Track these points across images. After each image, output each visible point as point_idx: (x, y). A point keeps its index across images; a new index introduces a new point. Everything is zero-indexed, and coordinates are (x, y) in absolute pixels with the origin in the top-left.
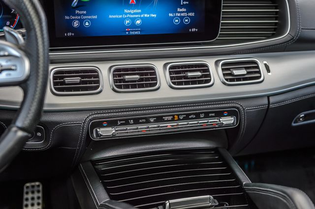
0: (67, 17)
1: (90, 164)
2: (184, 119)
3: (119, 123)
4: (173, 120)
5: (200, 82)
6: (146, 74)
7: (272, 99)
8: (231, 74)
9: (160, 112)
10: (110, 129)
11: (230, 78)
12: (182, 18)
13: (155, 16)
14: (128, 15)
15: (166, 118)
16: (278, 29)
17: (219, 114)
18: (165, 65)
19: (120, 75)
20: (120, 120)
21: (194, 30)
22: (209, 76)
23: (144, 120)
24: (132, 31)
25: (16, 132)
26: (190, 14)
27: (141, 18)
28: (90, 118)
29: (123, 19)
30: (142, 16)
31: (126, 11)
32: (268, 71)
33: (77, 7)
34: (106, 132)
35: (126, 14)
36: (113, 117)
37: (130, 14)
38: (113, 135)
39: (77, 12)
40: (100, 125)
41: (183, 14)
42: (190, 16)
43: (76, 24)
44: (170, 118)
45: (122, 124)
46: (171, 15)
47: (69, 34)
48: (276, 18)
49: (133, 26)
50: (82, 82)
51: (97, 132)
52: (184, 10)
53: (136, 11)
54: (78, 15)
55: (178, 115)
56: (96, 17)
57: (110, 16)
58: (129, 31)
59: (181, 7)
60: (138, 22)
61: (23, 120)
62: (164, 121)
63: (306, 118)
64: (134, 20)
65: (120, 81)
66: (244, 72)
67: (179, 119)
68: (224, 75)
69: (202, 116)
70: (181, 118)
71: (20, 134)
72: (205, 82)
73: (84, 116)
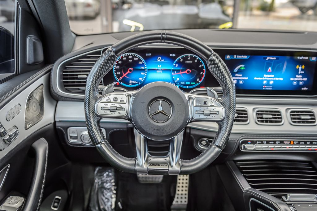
1: (233, 162)
2: (297, 144)
3: (258, 143)
4: (290, 144)
5: (308, 122)
6: (275, 115)
9: (282, 138)
10: (252, 145)
12: (298, 81)
13: (282, 79)
14: (266, 78)
15: (286, 142)
18: (287, 110)
19: (259, 114)
20: (259, 141)
21: (305, 89)
22: (314, 119)
23: (273, 143)
24: (267, 87)
25: (215, 148)
26: (304, 79)
27: (273, 80)
28: (241, 138)
29: (263, 80)
30: (274, 79)
31: (265, 76)
33: (237, 73)
34: (250, 147)
35: (265, 77)
36: (253, 138)
37: (267, 77)
38: (254, 149)
39: (237, 75)
40: (246, 142)
41: (299, 79)
42: (303, 81)
43: (235, 82)
44: (288, 143)
45: (259, 143)
46: (292, 79)
49: (268, 84)
50: (238, 117)
51: (244, 146)
52: (301, 76)
53: (271, 76)
54: (237, 77)
55: (294, 141)
56: (247, 78)
57: (255, 78)
58: (265, 88)
59: (299, 75)
60: (271, 82)
61: (220, 141)
62: (284, 144)
64: (268, 81)
65: (259, 118)
67: (294, 144)
69: (308, 143)
70: (295, 143)
72: (311, 122)
73: (238, 137)
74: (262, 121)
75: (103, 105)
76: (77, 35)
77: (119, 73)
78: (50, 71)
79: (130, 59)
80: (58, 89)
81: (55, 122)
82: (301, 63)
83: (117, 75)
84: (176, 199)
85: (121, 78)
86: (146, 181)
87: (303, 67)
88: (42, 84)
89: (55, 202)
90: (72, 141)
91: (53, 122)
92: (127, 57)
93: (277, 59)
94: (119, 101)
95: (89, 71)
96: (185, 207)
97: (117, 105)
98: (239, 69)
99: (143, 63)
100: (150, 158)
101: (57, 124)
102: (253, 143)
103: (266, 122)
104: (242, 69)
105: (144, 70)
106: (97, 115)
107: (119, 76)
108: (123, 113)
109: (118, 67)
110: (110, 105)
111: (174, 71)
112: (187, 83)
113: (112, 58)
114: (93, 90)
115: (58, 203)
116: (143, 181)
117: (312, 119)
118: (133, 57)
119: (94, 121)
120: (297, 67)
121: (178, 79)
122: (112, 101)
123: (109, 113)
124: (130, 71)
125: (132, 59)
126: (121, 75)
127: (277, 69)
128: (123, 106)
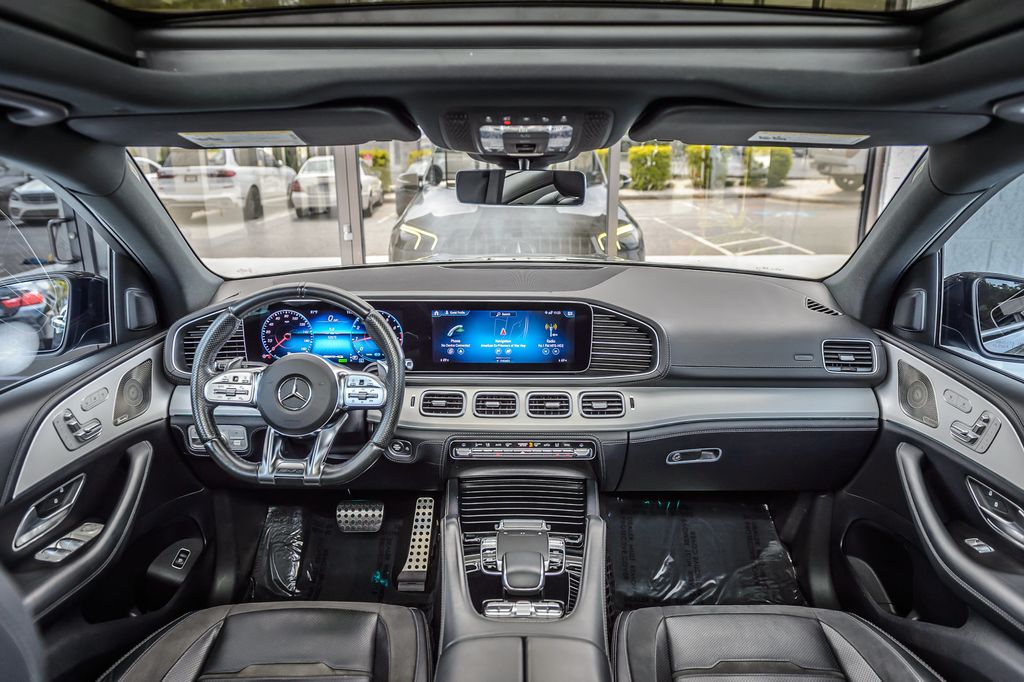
0: (443, 345)
1: (456, 481)
2: (539, 447)
3: (476, 445)
4: (528, 446)
5: (556, 413)
6: (505, 402)
7: (632, 435)
8: (591, 407)
9: (515, 438)
10: (467, 449)
11: (589, 411)
12: (551, 349)
13: (524, 346)
14: (499, 345)
15: (521, 445)
16: (651, 364)
17: (575, 445)
18: (526, 394)
19: (483, 401)
20: (478, 443)
21: (563, 360)
22: (568, 407)
23: (500, 445)
24: (502, 359)
26: (559, 346)
27: (511, 348)
28: (451, 438)
29: (494, 349)
30: (512, 346)
31: (497, 341)
32: (632, 405)
33: (452, 337)
34: (463, 452)
35: (497, 344)
36: (470, 438)
37: (500, 343)
38: (470, 456)
39: (452, 341)
40: (459, 445)
41: (552, 346)
42: (559, 348)
43: (451, 352)
44: (526, 445)
45: (479, 446)
46: (540, 346)
47: (445, 360)
48: (650, 353)
49: (503, 355)
50: (447, 405)
51: (456, 451)
52: (553, 341)
53: (506, 341)
54: (453, 343)
55: (534, 443)
56: (468, 346)
57: (483, 346)
58: (499, 359)
59: (551, 338)
60: (508, 351)
62: (519, 447)
63: (684, 456)
64: (504, 349)
65: (481, 407)
66: (604, 405)
67: (534, 447)
68: (583, 407)
69: (557, 445)
70: (536, 445)
71: (375, 448)
72: (562, 413)
73: (445, 436)
74: (483, 412)
75: (216, 387)
76: (227, 280)
77: (270, 341)
78: (163, 339)
79: (286, 319)
80: (174, 367)
81: (169, 418)
82: (552, 320)
83: (268, 344)
84: (407, 564)
85: (274, 349)
86: (353, 528)
87: (556, 326)
88: (150, 359)
89: (179, 557)
90: (195, 447)
91: (165, 416)
92: (282, 316)
93: (512, 314)
94: (240, 381)
95: (199, 340)
96: (424, 577)
97: (237, 387)
98: (455, 331)
99: (307, 325)
100: (279, 461)
101: (172, 421)
102: (469, 445)
103: (490, 412)
104: (461, 330)
105: (308, 336)
106: (206, 400)
107: (270, 346)
108: (246, 399)
109: (268, 332)
110: (226, 386)
111: (354, 336)
112: (376, 354)
113: (230, 321)
114: (203, 366)
115: (184, 559)
116: (348, 528)
117: (562, 407)
118: (291, 316)
119: (204, 411)
120: (546, 327)
121: (362, 349)
122: (231, 381)
123: (224, 398)
124: (288, 336)
125: (290, 318)
126: (274, 343)
127: (514, 330)
128: (246, 388)
